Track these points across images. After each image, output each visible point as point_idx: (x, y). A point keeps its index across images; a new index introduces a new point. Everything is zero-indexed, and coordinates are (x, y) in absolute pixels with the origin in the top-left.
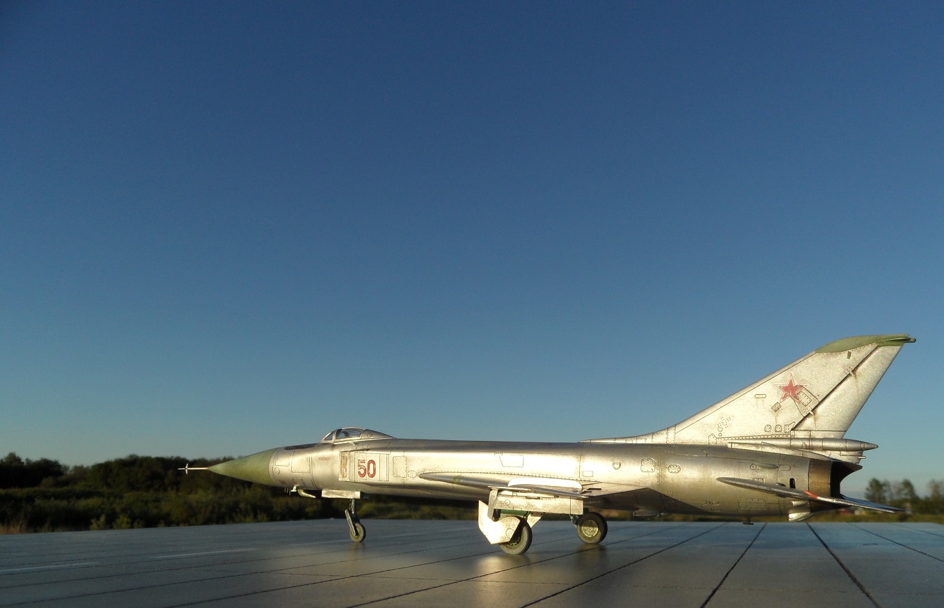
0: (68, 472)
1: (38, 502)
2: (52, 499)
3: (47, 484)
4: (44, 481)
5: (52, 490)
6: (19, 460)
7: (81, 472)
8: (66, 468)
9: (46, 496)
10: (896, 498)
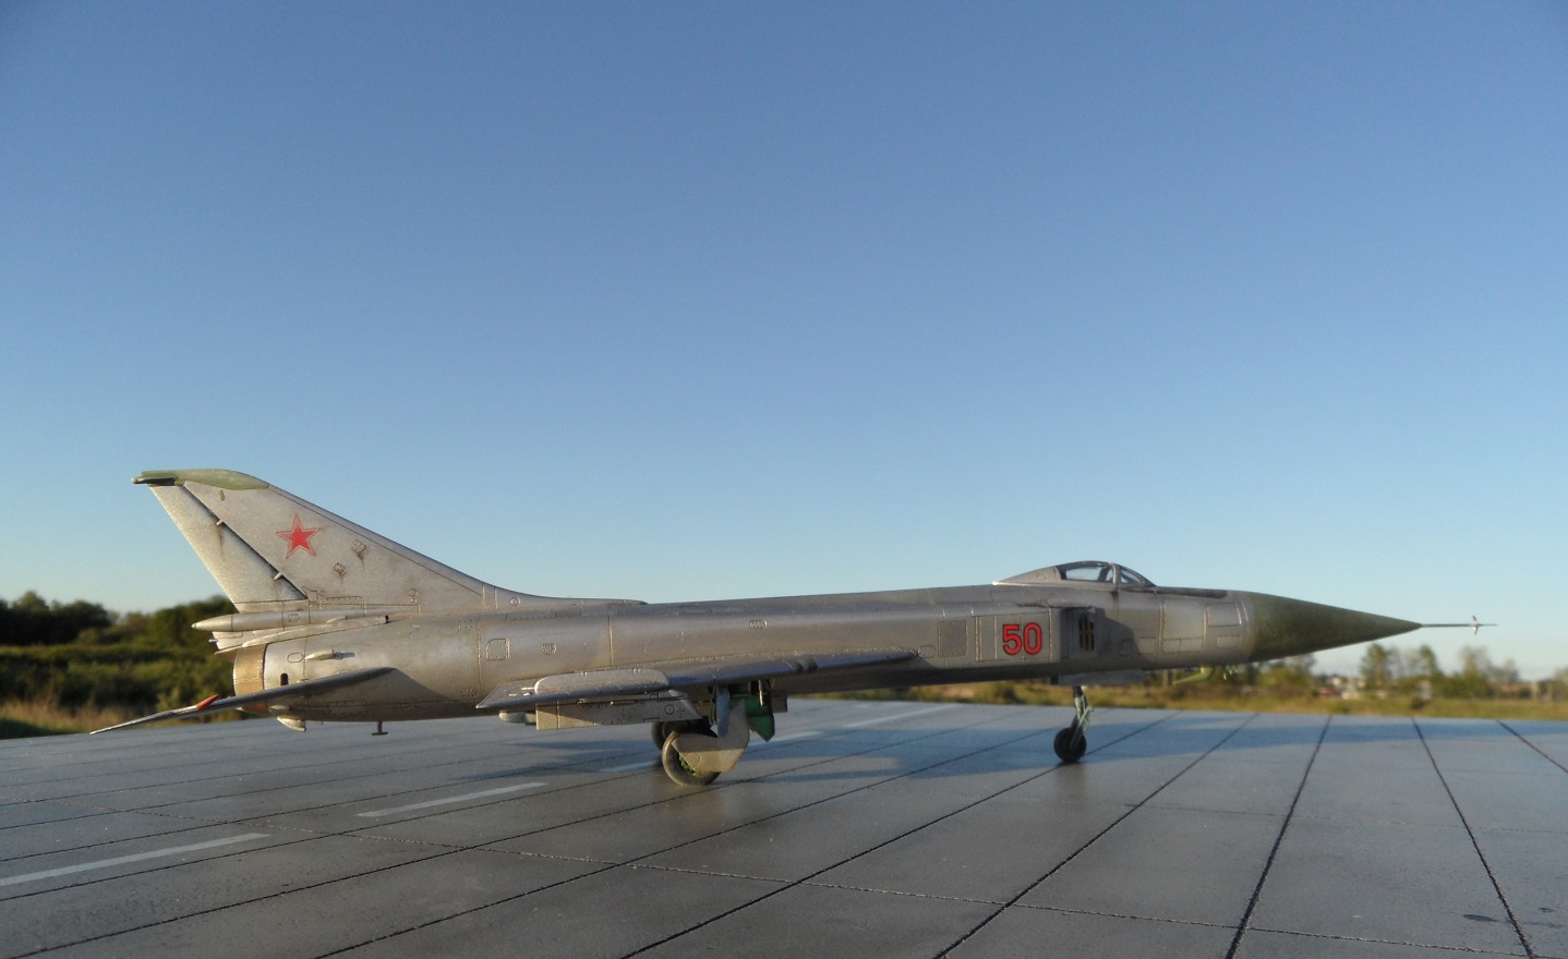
0: (119, 622)
1: (73, 667)
2: (94, 663)
3: (86, 640)
4: (82, 635)
5: (95, 649)
6: (41, 603)
7: (138, 623)
8: (116, 616)
9: (86, 659)
10: (1408, 673)
